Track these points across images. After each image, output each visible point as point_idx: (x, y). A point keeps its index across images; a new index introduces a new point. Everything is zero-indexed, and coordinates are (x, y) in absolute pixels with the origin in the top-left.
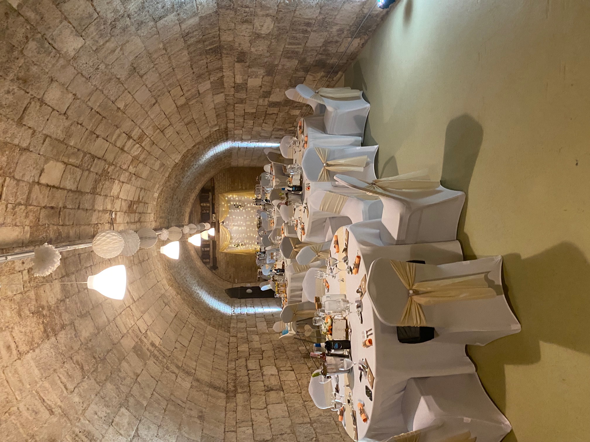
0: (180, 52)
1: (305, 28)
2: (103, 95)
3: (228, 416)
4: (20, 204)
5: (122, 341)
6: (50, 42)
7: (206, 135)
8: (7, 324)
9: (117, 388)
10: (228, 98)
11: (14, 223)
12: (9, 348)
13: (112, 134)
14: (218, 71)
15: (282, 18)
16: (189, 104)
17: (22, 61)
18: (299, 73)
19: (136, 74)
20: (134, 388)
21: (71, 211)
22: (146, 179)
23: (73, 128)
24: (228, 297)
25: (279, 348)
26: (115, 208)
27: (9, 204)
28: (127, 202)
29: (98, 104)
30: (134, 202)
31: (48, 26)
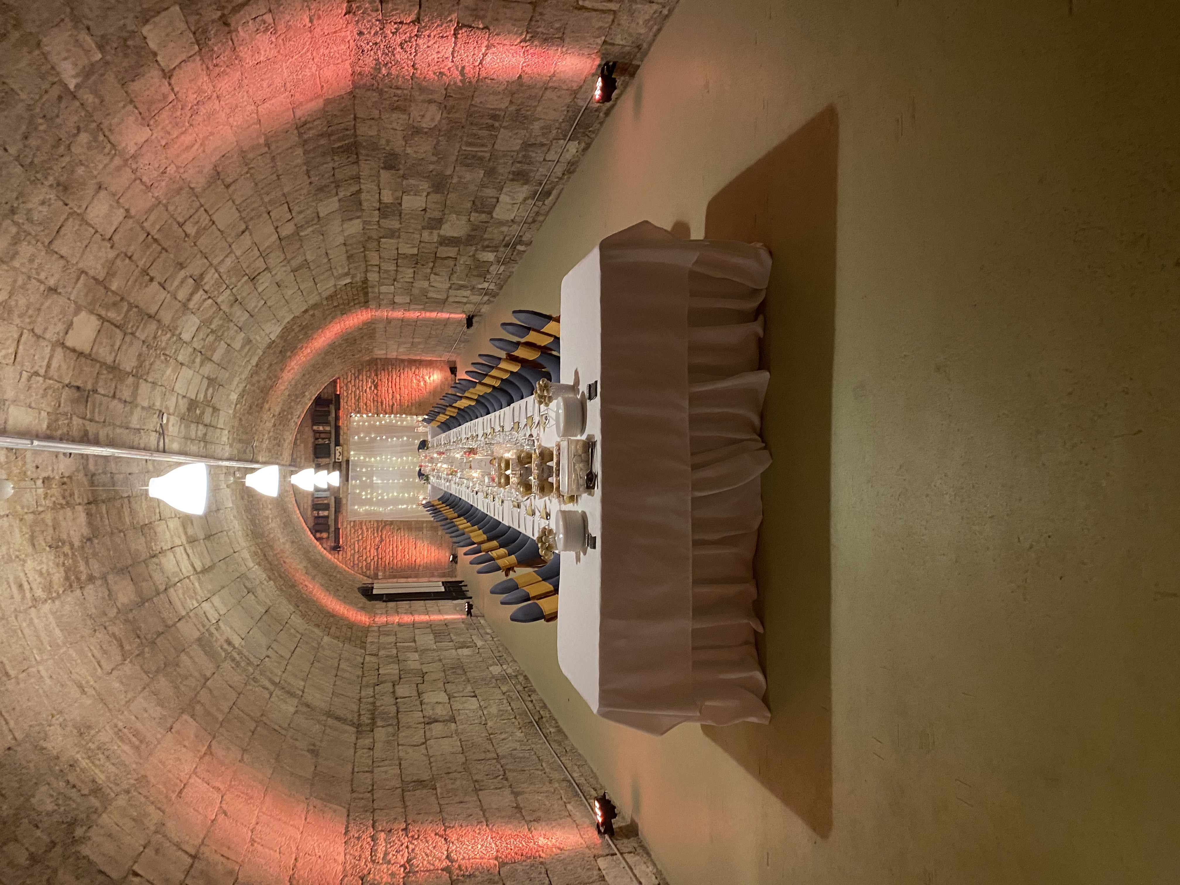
0: (290, 151)
1: (490, 122)
2: (166, 213)
3: (358, 753)
4: (37, 374)
5: (178, 625)
6: (106, 134)
7: (329, 293)
8: (17, 553)
9: (176, 688)
10: (368, 227)
11: (28, 401)
12: (21, 586)
13: (172, 277)
14: (352, 181)
15: (453, 107)
16: (301, 234)
17: (67, 159)
18: (488, 191)
19: (219, 182)
20: (202, 693)
21: (103, 398)
22: (218, 365)
23: (119, 262)
24: (364, 600)
25: (453, 668)
26: (167, 408)
27: (24, 372)
28: (185, 400)
29: (158, 227)
30: (198, 402)
31: (108, 112)
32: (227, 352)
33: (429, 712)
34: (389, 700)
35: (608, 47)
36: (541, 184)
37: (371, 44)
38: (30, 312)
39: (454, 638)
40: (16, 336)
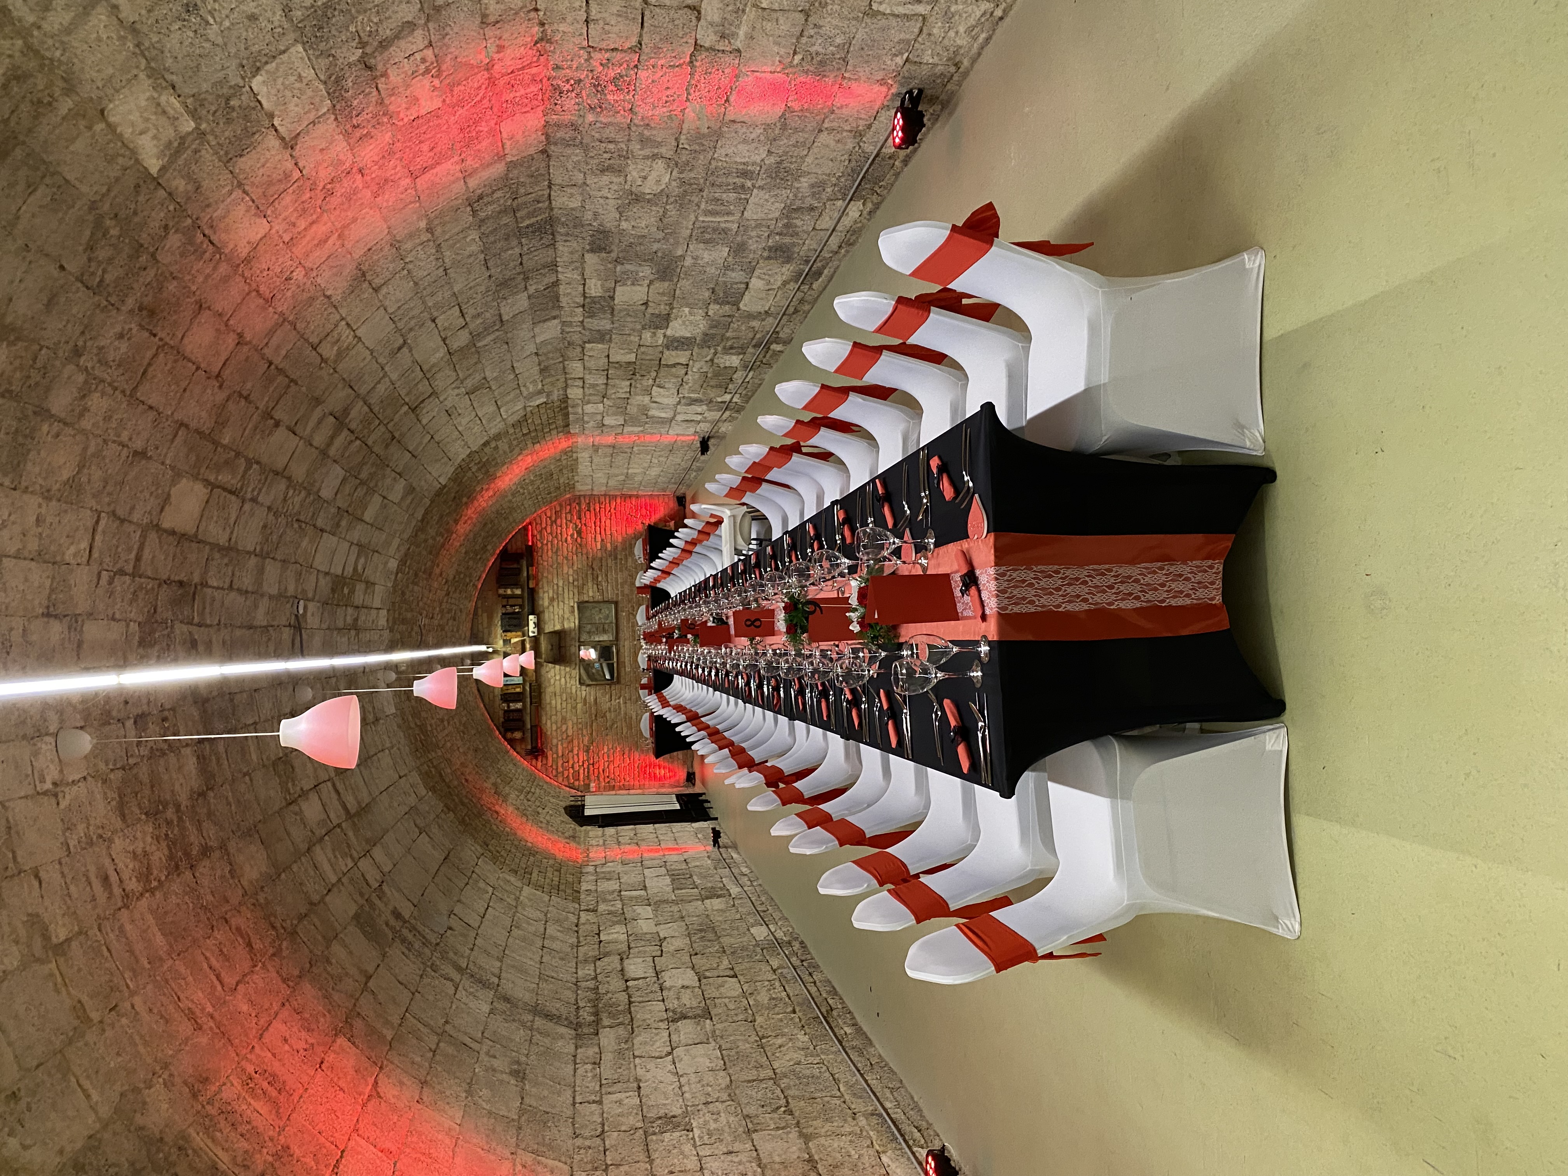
0: (461, 236)
1: (739, 181)
2: (294, 333)
3: (580, 1072)
4: (122, 572)
5: (328, 899)
6: (206, 232)
7: (516, 418)
8: (100, 831)
9: (326, 997)
10: (568, 329)
11: (110, 613)
12: (106, 879)
13: (306, 417)
14: (546, 270)
15: (687, 163)
16: (478, 345)
17: (152, 272)
18: (734, 275)
19: (365, 285)
20: (362, 1001)
21: (216, 593)
22: (372, 525)
23: (231, 406)
24: (573, 825)
25: (701, 931)
26: (304, 591)
27: (104, 573)
28: (328, 578)
29: (284, 352)
30: (345, 578)
31: (207, 202)
32: (384, 507)
33: (673, 1004)
34: (616, 983)
35: (913, 68)
36: (807, 262)
37: (572, 82)
38: (109, 488)
39: (698, 881)
40: (90, 523)
